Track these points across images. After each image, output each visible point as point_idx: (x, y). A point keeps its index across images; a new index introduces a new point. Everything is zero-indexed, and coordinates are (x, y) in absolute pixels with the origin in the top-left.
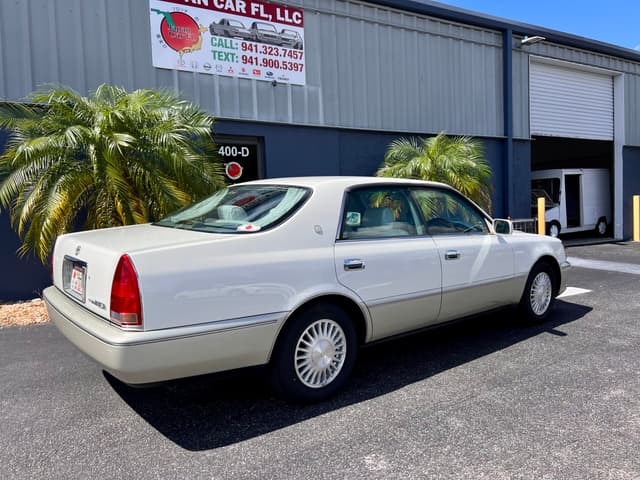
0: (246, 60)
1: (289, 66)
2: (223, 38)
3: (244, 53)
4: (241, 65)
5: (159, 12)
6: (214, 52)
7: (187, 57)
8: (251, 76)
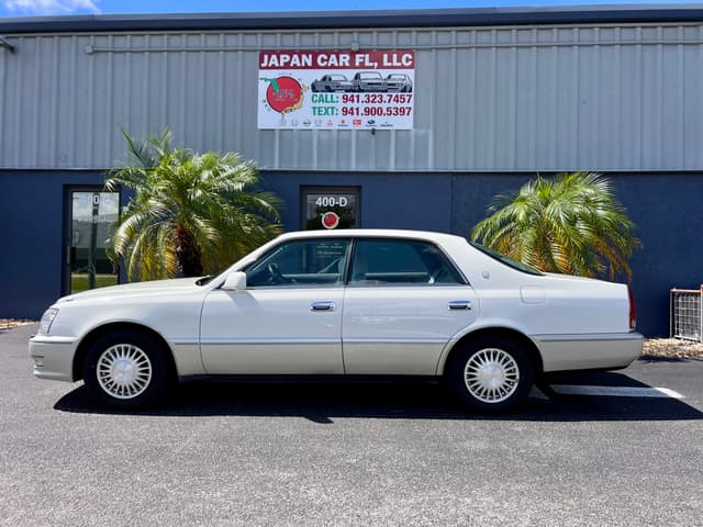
0: (345, 111)
1: (394, 111)
2: (324, 94)
3: (345, 105)
4: (340, 116)
5: (266, 80)
6: (314, 108)
7: (289, 116)
8: (351, 127)
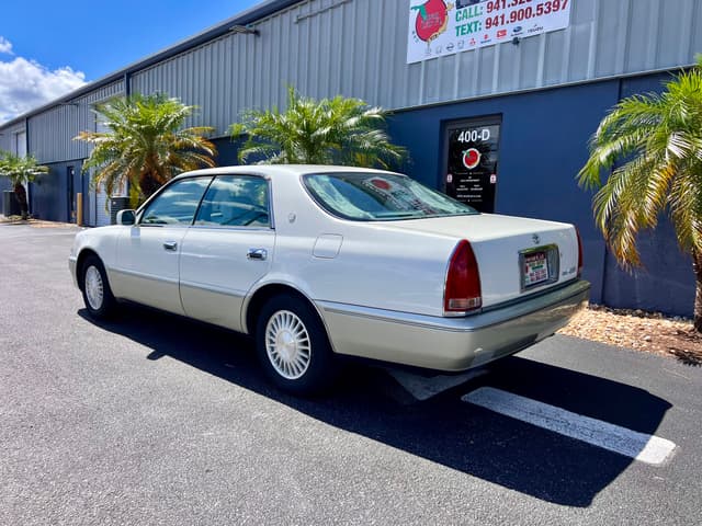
0: (489, 23)
1: (545, 8)
2: (468, 8)
3: (489, 15)
4: (484, 31)
5: (415, 8)
6: (458, 28)
7: (434, 44)
8: (494, 40)
